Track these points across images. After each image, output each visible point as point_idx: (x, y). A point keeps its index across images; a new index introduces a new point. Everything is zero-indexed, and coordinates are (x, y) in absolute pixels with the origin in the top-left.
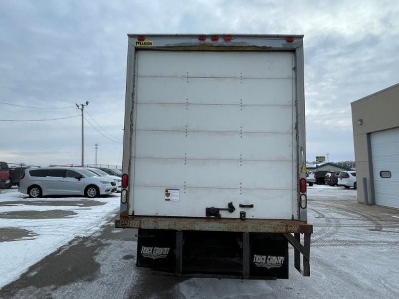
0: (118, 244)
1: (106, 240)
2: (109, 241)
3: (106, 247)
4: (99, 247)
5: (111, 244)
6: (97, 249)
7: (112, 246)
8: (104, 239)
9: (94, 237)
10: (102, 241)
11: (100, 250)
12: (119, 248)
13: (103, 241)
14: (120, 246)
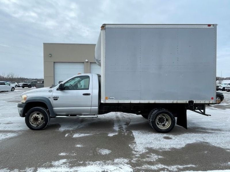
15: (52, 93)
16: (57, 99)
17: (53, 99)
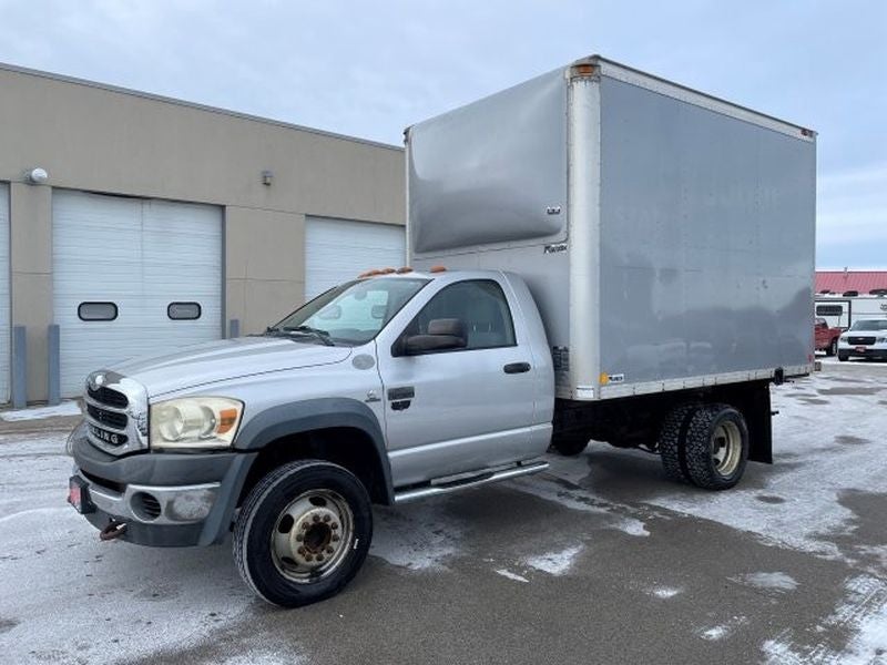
0: (786, 531)
1: (822, 553)
2: (812, 546)
3: (823, 531)
4: (847, 537)
5: (809, 537)
6: (853, 532)
7: (806, 530)
8: (829, 557)
9: (872, 575)
10: (839, 554)
11: (841, 529)
12: (785, 520)
13: (834, 552)
14: (780, 524)
15: (372, 371)
16: (406, 405)
17: (389, 403)
